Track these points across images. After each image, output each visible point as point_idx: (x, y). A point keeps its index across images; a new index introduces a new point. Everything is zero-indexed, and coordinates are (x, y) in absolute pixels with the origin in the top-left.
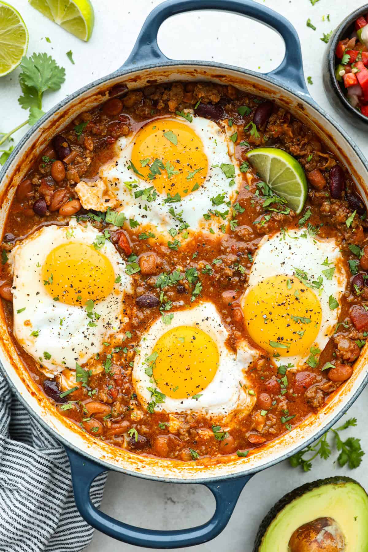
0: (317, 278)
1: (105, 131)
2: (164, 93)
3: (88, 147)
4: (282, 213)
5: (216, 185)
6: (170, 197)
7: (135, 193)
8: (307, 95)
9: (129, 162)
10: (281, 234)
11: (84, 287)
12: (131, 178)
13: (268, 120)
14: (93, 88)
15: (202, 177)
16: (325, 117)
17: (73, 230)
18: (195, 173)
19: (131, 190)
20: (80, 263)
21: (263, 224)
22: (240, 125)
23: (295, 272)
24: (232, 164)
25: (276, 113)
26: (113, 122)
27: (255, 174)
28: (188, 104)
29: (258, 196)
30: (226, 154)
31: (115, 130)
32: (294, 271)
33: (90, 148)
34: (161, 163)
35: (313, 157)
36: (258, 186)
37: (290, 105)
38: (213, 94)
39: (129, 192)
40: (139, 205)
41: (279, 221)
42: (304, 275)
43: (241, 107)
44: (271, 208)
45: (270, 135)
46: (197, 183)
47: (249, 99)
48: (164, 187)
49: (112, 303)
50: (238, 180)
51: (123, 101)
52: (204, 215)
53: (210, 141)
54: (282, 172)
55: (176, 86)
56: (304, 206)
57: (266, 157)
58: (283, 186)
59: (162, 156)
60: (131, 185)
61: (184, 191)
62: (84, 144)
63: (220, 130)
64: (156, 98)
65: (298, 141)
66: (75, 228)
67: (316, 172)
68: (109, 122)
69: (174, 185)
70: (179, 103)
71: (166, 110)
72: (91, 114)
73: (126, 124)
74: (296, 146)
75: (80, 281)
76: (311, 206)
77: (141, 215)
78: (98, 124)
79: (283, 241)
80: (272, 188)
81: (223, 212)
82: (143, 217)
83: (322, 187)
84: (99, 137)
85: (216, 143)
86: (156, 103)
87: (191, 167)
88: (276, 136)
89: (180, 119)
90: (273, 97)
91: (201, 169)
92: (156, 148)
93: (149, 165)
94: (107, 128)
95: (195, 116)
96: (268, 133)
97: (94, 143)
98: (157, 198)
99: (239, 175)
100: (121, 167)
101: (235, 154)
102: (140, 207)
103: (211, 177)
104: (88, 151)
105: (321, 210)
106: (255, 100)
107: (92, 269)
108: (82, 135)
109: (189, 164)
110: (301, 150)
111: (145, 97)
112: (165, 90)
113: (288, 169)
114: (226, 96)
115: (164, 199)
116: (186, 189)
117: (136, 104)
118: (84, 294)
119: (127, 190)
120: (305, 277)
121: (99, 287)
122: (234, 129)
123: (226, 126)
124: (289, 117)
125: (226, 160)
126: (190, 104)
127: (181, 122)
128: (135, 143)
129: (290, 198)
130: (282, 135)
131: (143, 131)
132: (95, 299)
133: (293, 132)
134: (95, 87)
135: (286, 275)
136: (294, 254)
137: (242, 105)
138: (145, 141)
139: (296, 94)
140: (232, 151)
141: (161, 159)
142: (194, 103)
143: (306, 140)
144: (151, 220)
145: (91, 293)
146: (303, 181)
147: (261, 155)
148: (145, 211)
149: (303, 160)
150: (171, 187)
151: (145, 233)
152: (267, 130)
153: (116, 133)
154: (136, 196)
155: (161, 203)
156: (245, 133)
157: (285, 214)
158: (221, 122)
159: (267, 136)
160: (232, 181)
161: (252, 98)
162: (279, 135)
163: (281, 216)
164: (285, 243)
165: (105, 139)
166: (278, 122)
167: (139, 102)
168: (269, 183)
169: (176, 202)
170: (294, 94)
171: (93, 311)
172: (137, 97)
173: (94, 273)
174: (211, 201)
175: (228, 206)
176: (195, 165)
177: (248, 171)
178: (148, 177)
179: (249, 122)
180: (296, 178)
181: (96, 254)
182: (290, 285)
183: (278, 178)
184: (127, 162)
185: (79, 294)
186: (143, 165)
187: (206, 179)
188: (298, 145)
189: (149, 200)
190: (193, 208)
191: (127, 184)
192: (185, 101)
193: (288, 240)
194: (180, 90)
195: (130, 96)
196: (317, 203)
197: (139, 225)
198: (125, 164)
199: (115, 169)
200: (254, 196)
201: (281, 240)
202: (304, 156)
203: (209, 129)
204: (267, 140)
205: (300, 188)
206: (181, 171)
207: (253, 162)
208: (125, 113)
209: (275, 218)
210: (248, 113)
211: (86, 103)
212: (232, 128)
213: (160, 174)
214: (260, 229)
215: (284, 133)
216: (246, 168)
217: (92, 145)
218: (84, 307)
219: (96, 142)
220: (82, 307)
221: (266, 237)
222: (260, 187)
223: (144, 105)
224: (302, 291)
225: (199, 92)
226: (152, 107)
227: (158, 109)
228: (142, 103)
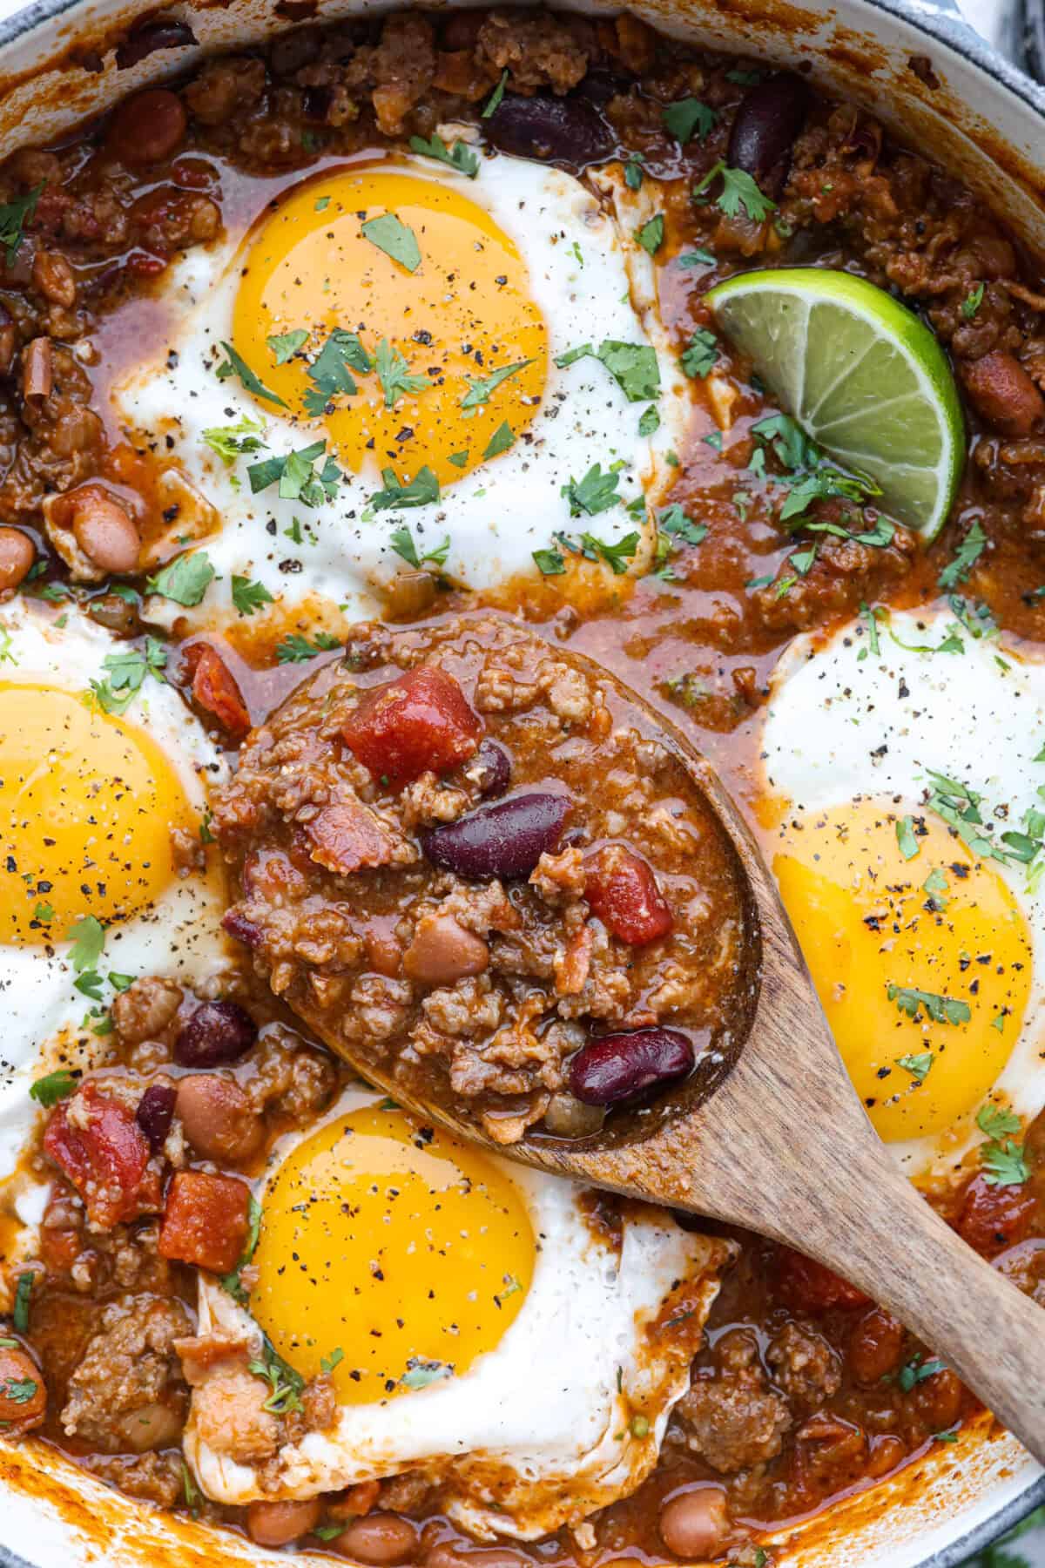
0: (1023, 820)
1: (120, 226)
2: (352, 56)
3: (53, 289)
4: (860, 543)
5: (586, 429)
6: (393, 484)
7: (250, 469)
8: (950, 14)
9: (220, 349)
10: (859, 631)
11: (65, 866)
12: (230, 413)
13: (791, 153)
14: (42, 27)
15: (528, 400)
16: (1031, 104)
17: (9, 633)
18: (493, 382)
19: (230, 461)
20: (43, 770)
21: (783, 588)
22: (672, 182)
23: (932, 792)
24: (648, 344)
25: (823, 123)
26: (149, 188)
27: (742, 382)
28: (454, 103)
29: (762, 473)
30: (623, 301)
31: (159, 220)
32: (926, 782)
33: (60, 294)
34: (354, 347)
35: (986, 297)
36: (761, 435)
37: (877, 73)
38: (556, 50)
39: (225, 473)
40: (269, 519)
41: (853, 574)
42: (968, 804)
43: (674, 105)
44: (815, 522)
45: (801, 213)
46: (505, 425)
47: (708, 71)
48: (370, 446)
49: (190, 931)
50: (676, 409)
51: (184, 98)
52: (537, 556)
53: (555, 248)
54: (855, 363)
55: (400, 27)
56: (954, 508)
57: (789, 302)
58: (863, 421)
59: (356, 320)
60: (231, 443)
61: (451, 460)
62: (34, 277)
63: (592, 204)
64: (320, 79)
65: (920, 232)
66: (16, 626)
67: (1000, 361)
68: (134, 187)
69: (411, 434)
70: (417, 96)
71: (365, 129)
72: (61, 156)
73: (207, 197)
74: (912, 255)
75: (49, 843)
76: (983, 506)
77: (279, 559)
78: (87, 197)
79: (872, 661)
80: (820, 436)
81: (612, 540)
82: (287, 566)
83: (1028, 422)
84: (95, 249)
85: (581, 260)
86: (320, 100)
87: (479, 359)
88: (825, 216)
89: (424, 168)
90: (804, 48)
91: (522, 366)
92: (333, 287)
93: (304, 357)
94: (129, 213)
95: (487, 154)
96: (795, 206)
97: (77, 276)
98: (343, 490)
99: (677, 390)
100: (190, 370)
101: (657, 302)
102: (272, 527)
103: (562, 398)
104: (57, 311)
105: (1026, 519)
106: (734, 76)
107: (96, 789)
108: (22, 246)
109: (470, 348)
110: (934, 270)
111: (280, 79)
112: (357, 45)
113: (886, 346)
114: (612, 62)
115: (370, 491)
116: (460, 449)
117: (238, 107)
118: (65, 894)
119: (217, 462)
120: (969, 810)
121: (128, 867)
122: (650, 201)
123: (619, 190)
124: (877, 133)
125: (623, 326)
126: (464, 100)
127: (433, 179)
128: (245, 272)
129: (895, 474)
130: (852, 211)
131: (277, 220)
132: (109, 914)
133: (896, 194)
134: (49, 23)
135: (896, 800)
136: (924, 716)
137: (677, 97)
138: (287, 259)
139: (904, 10)
140: (646, 292)
141: (355, 329)
142: (480, 94)
143: (950, 232)
144: (319, 580)
145: (94, 889)
146: (945, 396)
147: (769, 294)
148: (293, 543)
149: (943, 314)
150: (398, 445)
151: (300, 638)
152: (790, 191)
153: (165, 231)
154: (257, 485)
155: (360, 511)
156: (696, 209)
157: (874, 547)
158: (593, 175)
159: (791, 218)
160: (649, 412)
161: (719, 66)
162: (841, 207)
163: (858, 555)
164: (882, 668)
165: (122, 261)
166: (832, 157)
167: (250, 102)
168: (805, 417)
169: (421, 503)
170: (895, 13)
171: (98, 967)
172: (242, 80)
173: (104, 807)
174: (567, 497)
175: (635, 518)
176: (495, 349)
177: (716, 371)
178: (305, 403)
179: (709, 166)
180: (915, 386)
181: (107, 730)
182: (912, 842)
183: (841, 388)
184: (214, 349)
185: (41, 897)
186: (283, 357)
187: (542, 408)
188: (920, 249)
189: (308, 498)
190: (492, 528)
191: (217, 440)
192: (441, 84)
193: (893, 655)
194: (420, 40)
195: (209, 75)
196: (1008, 490)
197: (271, 600)
198: (209, 358)
199: (165, 378)
200: (743, 475)
201: (862, 656)
202: (947, 297)
203: (549, 200)
204: (788, 232)
205: (935, 426)
206: (435, 379)
207: (736, 329)
208: (201, 149)
209: (834, 560)
210: (704, 128)
211: (26, 108)
212: (642, 195)
213: (353, 391)
214: (774, 610)
215: (858, 202)
216: (706, 357)
217: (69, 283)
218: (63, 952)
219: (88, 274)
220: (49, 951)
221: (801, 641)
222: (769, 436)
223: (274, 115)
224: (960, 871)
225: (497, 44)
226: (306, 120)
227: (330, 127)
228: (265, 101)
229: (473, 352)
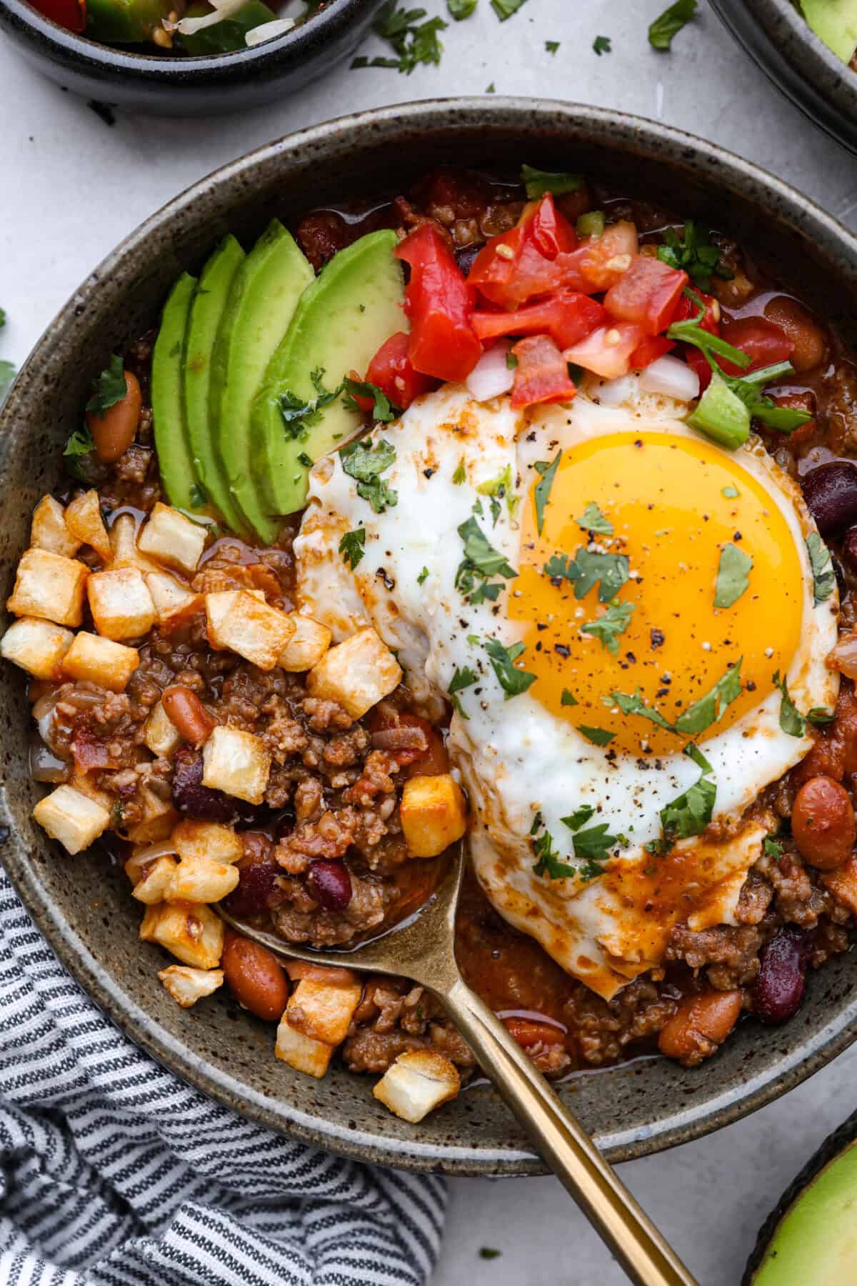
6: (514, 655)
9: (555, 450)
15: (645, 744)
18: (646, 712)
46: (613, 735)
48: (540, 626)
59: (644, 572)
69: (565, 656)
77: (391, 565)
82: (388, 574)
87: (662, 693)
93: (592, 540)
98: (484, 609)
103: (658, 767)
109: (668, 682)
115: (500, 637)
141: (635, 574)
150: (551, 648)
155: (474, 631)
169: (504, 683)
176: (678, 704)
178: (552, 556)
184: (552, 443)
187: (644, 757)
206: (625, 661)
213: (580, 596)
229: (666, 687)
